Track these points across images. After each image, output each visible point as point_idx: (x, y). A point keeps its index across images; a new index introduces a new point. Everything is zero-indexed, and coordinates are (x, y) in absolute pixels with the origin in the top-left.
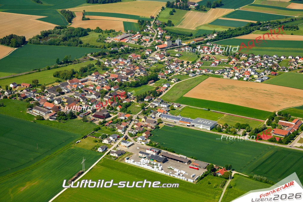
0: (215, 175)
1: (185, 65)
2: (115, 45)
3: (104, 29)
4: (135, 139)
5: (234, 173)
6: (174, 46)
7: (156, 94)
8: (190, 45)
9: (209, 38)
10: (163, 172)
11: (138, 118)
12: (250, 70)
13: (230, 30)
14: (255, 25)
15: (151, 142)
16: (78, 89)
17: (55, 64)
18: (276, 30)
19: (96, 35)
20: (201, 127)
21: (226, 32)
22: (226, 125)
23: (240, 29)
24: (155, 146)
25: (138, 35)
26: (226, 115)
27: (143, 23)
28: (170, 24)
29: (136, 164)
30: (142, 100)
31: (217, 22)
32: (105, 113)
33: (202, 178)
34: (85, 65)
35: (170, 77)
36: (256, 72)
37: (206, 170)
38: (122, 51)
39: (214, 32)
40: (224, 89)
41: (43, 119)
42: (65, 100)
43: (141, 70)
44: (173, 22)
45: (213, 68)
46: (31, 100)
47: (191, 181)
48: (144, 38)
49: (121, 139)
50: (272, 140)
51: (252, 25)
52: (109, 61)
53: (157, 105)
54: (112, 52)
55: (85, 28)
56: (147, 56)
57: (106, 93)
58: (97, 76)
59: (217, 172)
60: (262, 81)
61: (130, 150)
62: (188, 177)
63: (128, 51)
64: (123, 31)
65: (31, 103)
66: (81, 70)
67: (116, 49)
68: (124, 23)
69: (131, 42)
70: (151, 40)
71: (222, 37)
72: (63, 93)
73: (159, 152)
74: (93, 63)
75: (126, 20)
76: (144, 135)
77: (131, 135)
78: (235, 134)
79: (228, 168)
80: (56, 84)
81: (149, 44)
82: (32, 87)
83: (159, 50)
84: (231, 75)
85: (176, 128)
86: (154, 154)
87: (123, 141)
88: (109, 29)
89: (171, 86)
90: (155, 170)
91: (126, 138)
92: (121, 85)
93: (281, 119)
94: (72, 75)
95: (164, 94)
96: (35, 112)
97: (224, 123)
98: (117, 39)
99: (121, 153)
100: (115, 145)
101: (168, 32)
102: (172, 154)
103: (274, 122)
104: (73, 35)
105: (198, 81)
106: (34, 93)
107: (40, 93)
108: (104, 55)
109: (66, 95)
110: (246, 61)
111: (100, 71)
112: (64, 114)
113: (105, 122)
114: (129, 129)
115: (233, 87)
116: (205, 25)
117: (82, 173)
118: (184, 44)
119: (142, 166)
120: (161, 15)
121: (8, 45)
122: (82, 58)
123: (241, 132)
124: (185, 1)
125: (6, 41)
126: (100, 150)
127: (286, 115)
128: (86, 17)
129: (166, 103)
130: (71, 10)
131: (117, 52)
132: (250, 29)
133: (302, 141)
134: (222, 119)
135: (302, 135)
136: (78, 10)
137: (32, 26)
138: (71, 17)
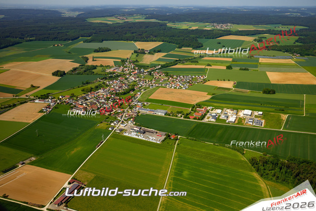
0: (170, 138)
1: (147, 82)
2: (111, 73)
3: (104, 65)
4: (127, 122)
5: (179, 137)
6: (140, 72)
8: (148, 72)
9: (157, 68)
10: (144, 139)
11: (127, 111)
12: (179, 83)
13: (167, 64)
15: (136, 124)
16: (94, 97)
17: (82, 85)
18: (188, 63)
19: (101, 68)
20: (160, 114)
21: (165, 65)
22: (172, 112)
23: (171, 63)
24: (138, 125)
25: (122, 68)
26: (171, 107)
27: (123, 61)
28: (137, 61)
29: (129, 135)
31: (159, 60)
33: (164, 141)
34: (97, 84)
35: (140, 89)
36: (182, 84)
37: (165, 136)
38: (115, 76)
40: (168, 93)
42: (89, 103)
43: (126, 86)
45: (161, 83)
46: (71, 104)
47: (159, 142)
48: (125, 69)
49: (120, 122)
50: (195, 119)
51: (177, 61)
52: (109, 82)
53: (136, 103)
54: (110, 77)
55: (95, 65)
56: (128, 78)
57: (110, 98)
58: (104, 90)
60: (186, 89)
61: (125, 128)
62: (157, 140)
63: (118, 76)
64: (114, 66)
65: (72, 106)
66: (95, 87)
67: (111, 75)
68: (114, 61)
69: (118, 71)
70: (129, 70)
71: (163, 67)
72: (87, 100)
74: (101, 83)
76: (132, 120)
77: (125, 120)
78: (177, 116)
79: (176, 135)
80: (84, 95)
81: (128, 72)
82: (71, 97)
83: (133, 75)
84: (170, 86)
85: (147, 115)
86: (138, 129)
87: (121, 124)
88: (107, 65)
89: (142, 93)
90: (140, 138)
91: (123, 122)
92: (116, 94)
93: (198, 107)
94: (91, 90)
95: (138, 97)
98: (111, 70)
99: (121, 130)
100: (117, 126)
101: (137, 66)
102: (147, 129)
103: (194, 109)
104: (89, 69)
105: (155, 90)
106: (72, 100)
107: (76, 100)
108: (106, 78)
109: (89, 101)
110: (176, 79)
111: (105, 87)
113: (111, 114)
114: (123, 117)
115: (172, 92)
116: (154, 61)
117: (103, 142)
118: (145, 71)
119: (133, 136)
120: (132, 57)
121: (56, 76)
122: (95, 81)
123: (180, 115)
124: (143, 50)
125: (56, 74)
126: (110, 129)
127: (199, 105)
128: (95, 59)
129: (140, 102)
130: (86, 56)
131: (113, 77)
132: (176, 63)
133: (208, 118)
134: (170, 109)
135: (208, 115)
136: (90, 56)
137: (67, 65)
138: (87, 59)
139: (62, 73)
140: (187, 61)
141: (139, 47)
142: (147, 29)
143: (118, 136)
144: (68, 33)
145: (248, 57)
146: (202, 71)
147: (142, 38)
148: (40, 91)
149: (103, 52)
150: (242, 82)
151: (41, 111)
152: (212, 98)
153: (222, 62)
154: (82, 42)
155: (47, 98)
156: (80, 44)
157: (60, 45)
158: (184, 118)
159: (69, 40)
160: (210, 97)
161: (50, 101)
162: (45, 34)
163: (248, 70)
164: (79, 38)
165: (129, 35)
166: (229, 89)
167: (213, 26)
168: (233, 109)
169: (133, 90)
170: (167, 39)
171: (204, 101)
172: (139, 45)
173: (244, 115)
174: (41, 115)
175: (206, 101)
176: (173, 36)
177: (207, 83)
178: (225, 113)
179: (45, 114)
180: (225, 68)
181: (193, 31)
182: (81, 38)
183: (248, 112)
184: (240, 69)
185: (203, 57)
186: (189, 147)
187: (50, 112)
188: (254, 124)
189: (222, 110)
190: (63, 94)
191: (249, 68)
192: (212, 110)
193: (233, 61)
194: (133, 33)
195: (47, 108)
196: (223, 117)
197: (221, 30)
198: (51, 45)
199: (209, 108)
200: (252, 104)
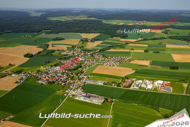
0: (108, 101)
1: (90, 61)
2: (65, 55)
3: (60, 50)
4: (77, 90)
5: (114, 100)
6: (85, 55)
7: (82, 72)
8: (91, 54)
9: (97, 51)
10: (89, 102)
11: (77, 82)
12: (112, 62)
14: (111, 46)
15: (83, 91)
16: (54, 72)
17: (45, 63)
18: (118, 48)
19: (58, 52)
20: (100, 84)
21: (102, 49)
23: (106, 48)
24: (85, 92)
25: (72, 51)
26: (107, 78)
27: (73, 47)
28: (83, 47)
29: (79, 99)
30: (78, 75)
31: (98, 46)
32: (65, 81)
33: (103, 103)
34: (55, 63)
35: (86, 66)
36: (114, 63)
37: (104, 100)
38: (68, 57)
39: (98, 49)
40: (105, 69)
41: (43, 84)
42: (50, 77)
43: (75, 64)
44: (84, 46)
45: (100, 62)
46: (38, 77)
47: (100, 104)
48: (75, 52)
49: (72, 90)
50: (124, 87)
51: (110, 46)
52: (64, 61)
53: (83, 76)
54: (64, 58)
55: (54, 49)
57: (64, 73)
59: (108, 100)
60: (117, 66)
61: (76, 94)
62: (98, 103)
63: (70, 57)
64: (67, 50)
65: (38, 78)
66: (54, 65)
67: (65, 56)
68: (67, 47)
69: (70, 54)
71: (101, 51)
73: (87, 94)
74: (58, 62)
75: (67, 46)
76: (80, 88)
77: (76, 88)
78: (112, 85)
79: (112, 98)
80: (46, 71)
81: (77, 54)
82: (37, 72)
83: (80, 56)
84: (106, 64)
85: (91, 85)
86: (85, 95)
87: (73, 91)
88: (62, 50)
89: (87, 69)
90: (86, 101)
91: (74, 89)
92: (69, 70)
93: (126, 79)
95: (85, 72)
96: (40, 82)
97: (107, 82)
98: (65, 53)
99: (73, 95)
100: (71, 92)
101: (83, 50)
102: (91, 94)
103: (123, 80)
104: (49, 52)
105: (96, 67)
106: (38, 74)
107: (41, 74)
108: (61, 59)
109: (50, 75)
110: (110, 59)
111: (61, 65)
112: (50, 82)
113: (66, 84)
114: (74, 86)
115: (108, 68)
116: (94, 47)
117: (61, 104)
118: (89, 54)
119: (82, 100)
120: (79, 44)
121: (27, 57)
122: (54, 61)
123: (114, 84)
124: (86, 39)
125: (26, 56)
126: (65, 95)
127: (127, 77)
128: (53, 45)
129: (86, 76)
130: (47, 43)
131: (66, 58)
132: (109, 48)
133: (134, 86)
134: (107, 80)
135: (133, 84)
136: (50, 43)
137: (34, 50)
138: (48, 46)
139: (31, 55)
140: (117, 46)
141: (84, 37)
142: (89, 25)
143: (72, 100)
144: (34, 28)
145: (159, 44)
146: (128, 54)
147: (86, 31)
148: (15, 68)
149: (59, 40)
150: (155, 61)
151: (17, 82)
152: (135, 72)
153: (141, 48)
154: (44, 34)
155: (21, 73)
156: (43, 35)
157: (29, 35)
158: (117, 86)
159: (35, 32)
160: (134, 71)
161: (22, 75)
162: (18, 28)
163: (159, 53)
164: (42, 30)
165: (76, 29)
166: (147, 66)
167: (134, 22)
168: (150, 80)
169: (81, 67)
170: (103, 31)
171: (130, 75)
172: (84, 36)
173: (158, 84)
174: (16, 85)
175: (131, 74)
176: (107, 29)
177: (132, 62)
178: (145, 83)
179: (19, 84)
180: (143, 51)
181: (120, 26)
182: (43, 31)
183: (161, 82)
184: (154, 52)
185: (128, 44)
186: (121, 107)
187: (22, 83)
188: (165, 90)
189: (143, 80)
190: (32, 70)
191: (160, 52)
192: (136, 81)
193: (149, 46)
194: (79, 27)
195: (20, 80)
196: (143, 86)
197: (140, 25)
198: (23, 36)
199: (134, 79)
200: (163, 76)
